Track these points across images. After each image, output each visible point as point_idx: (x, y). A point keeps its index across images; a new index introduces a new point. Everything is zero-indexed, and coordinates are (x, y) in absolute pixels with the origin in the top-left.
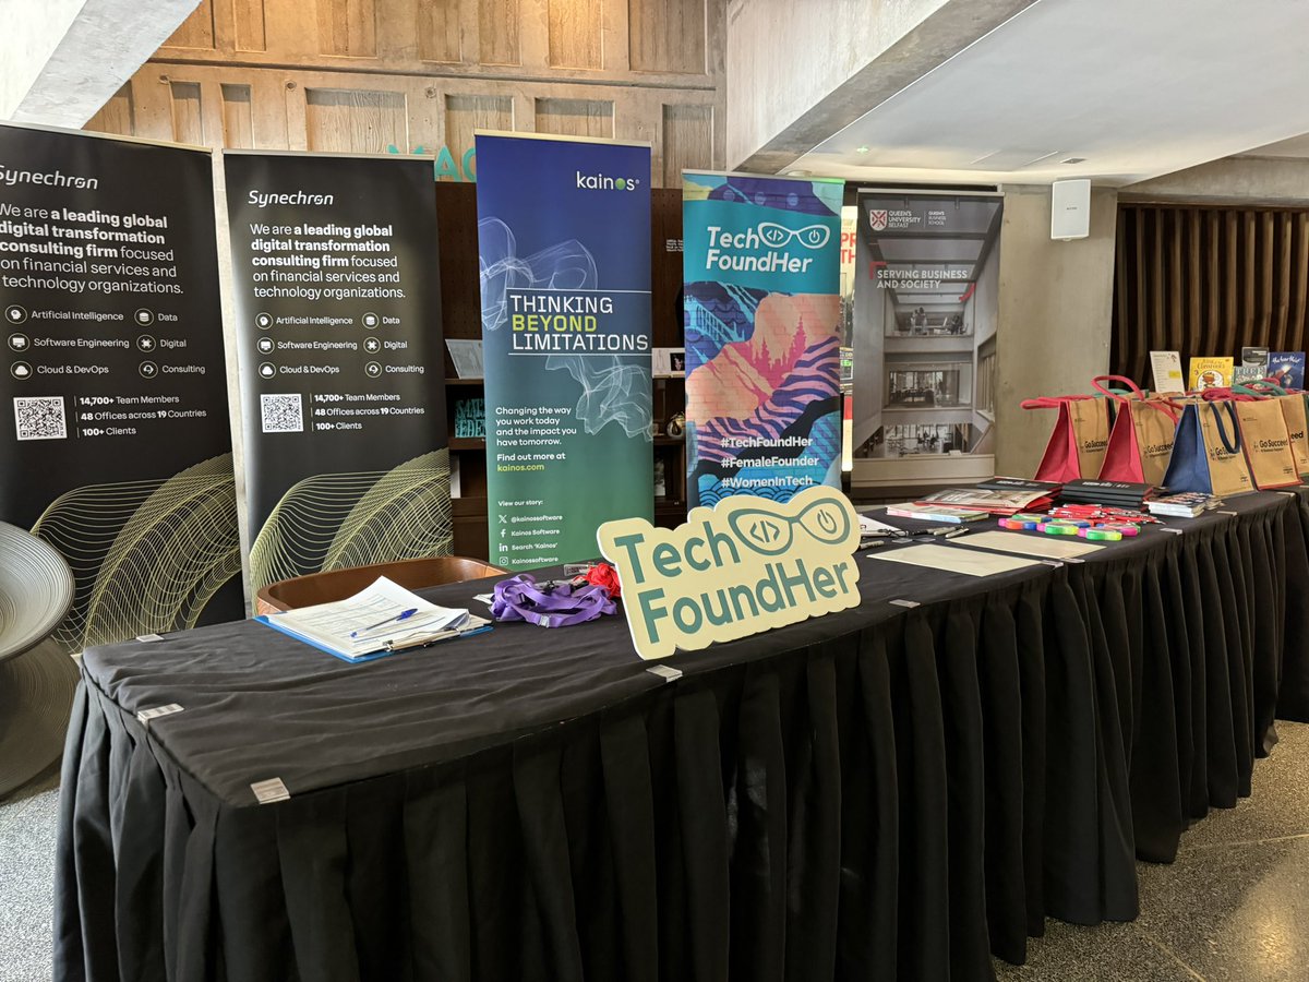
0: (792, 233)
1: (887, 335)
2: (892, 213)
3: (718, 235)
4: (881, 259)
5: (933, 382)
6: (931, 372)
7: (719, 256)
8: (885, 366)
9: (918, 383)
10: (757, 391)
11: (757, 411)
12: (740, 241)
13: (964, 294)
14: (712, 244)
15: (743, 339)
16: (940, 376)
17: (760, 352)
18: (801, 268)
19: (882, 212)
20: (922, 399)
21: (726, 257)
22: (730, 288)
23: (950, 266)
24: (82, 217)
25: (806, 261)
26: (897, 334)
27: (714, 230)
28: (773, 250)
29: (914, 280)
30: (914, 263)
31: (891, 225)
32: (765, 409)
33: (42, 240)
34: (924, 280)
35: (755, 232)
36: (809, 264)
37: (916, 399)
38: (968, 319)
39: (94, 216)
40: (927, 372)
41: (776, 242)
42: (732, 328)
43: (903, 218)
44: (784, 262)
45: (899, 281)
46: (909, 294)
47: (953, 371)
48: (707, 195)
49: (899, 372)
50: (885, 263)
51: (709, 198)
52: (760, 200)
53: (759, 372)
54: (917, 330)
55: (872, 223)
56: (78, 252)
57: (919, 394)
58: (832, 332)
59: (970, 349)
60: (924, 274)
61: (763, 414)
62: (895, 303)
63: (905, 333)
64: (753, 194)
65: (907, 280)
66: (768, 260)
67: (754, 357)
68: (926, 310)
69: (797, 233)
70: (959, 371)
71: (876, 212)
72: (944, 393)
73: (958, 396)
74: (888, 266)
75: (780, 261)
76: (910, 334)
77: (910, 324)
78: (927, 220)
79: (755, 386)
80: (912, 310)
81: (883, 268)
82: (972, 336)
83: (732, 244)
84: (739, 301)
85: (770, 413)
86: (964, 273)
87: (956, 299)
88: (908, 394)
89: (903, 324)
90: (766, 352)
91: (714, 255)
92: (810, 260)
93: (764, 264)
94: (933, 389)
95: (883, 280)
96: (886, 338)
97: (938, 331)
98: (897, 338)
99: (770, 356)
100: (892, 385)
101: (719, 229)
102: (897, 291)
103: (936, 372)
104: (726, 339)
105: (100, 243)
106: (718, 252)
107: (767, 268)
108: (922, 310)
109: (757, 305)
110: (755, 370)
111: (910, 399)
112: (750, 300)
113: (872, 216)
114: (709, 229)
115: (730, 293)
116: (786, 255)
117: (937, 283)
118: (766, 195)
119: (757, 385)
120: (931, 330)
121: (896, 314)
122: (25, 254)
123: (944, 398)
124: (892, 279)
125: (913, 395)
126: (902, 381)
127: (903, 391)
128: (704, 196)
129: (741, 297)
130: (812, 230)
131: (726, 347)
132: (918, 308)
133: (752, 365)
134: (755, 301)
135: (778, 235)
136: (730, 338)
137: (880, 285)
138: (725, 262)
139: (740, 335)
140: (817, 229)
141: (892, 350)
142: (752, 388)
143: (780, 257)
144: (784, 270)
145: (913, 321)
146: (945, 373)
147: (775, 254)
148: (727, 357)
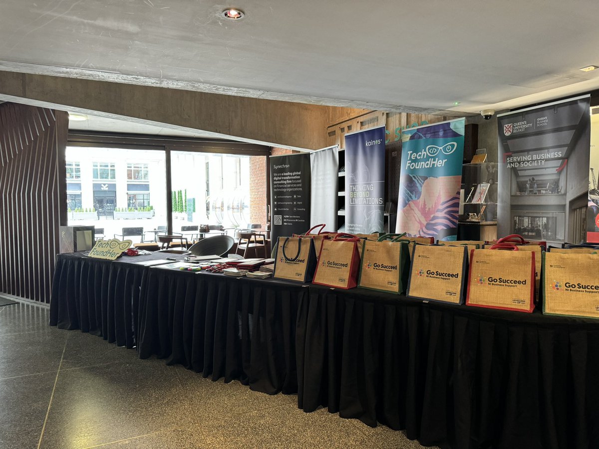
0: (440, 148)
1: (512, 194)
2: (515, 124)
3: (411, 154)
4: (509, 151)
5: (541, 224)
6: (540, 217)
7: (411, 163)
8: (511, 212)
9: (532, 224)
10: (420, 223)
11: (419, 231)
12: (420, 155)
13: (560, 167)
14: (409, 159)
15: (417, 199)
16: (545, 220)
17: (423, 204)
18: (442, 165)
19: (510, 125)
20: (534, 234)
21: (414, 164)
22: (414, 176)
23: (550, 150)
24: (287, 174)
25: (444, 161)
26: (518, 194)
27: (410, 152)
28: (432, 157)
29: (528, 161)
30: (528, 151)
31: (515, 131)
32: (423, 231)
33: (280, 180)
34: (534, 161)
35: (425, 151)
36: (446, 162)
37: (530, 234)
38: (562, 184)
39: (288, 174)
40: (537, 217)
41: (433, 154)
42: (413, 194)
43: (522, 126)
44: (436, 162)
45: (519, 163)
46: (525, 170)
47: (553, 217)
48: (409, 138)
49: (519, 216)
50: (511, 153)
51: (410, 139)
52: (428, 136)
53: (422, 214)
54: (530, 191)
55: (505, 132)
56: (285, 182)
57: (532, 230)
58: (454, 195)
59: (564, 203)
60: (535, 157)
61: (421, 233)
62: (517, 175)
63: (523, 193)
64: (426, 134)
65: (524, 162)
66: (429, 162)
67: (420, 207)
68: (536, 178)
69: (441, 148)
70: (556, 218)
71: (506, 125)
72: (547, 231)
73: (556, 235)
74: (513, 155)
75: (434, 162)
76: (526, 194)
77: (526, 188)
78: (536, 124)
79: (419, 220)
80: (527, 179)
81: (510, 156)
82: (565, 194)
83: (416, 157)
84: (417, 182)
85: (424, 233)
86: (559, 154)
87: (554, 171)
88: (525, 230)
89: (521, 187)
90: (425, 205)
91: (409, 163)
92: (446, 160)
93: (427, 165)
94: (541, 228)
95: (510, 163)
96: (511, 196)
97: (544, 192)
98: (519, 196)
99: (426, 207)
100: (515, 223)
101: (411, 152)
102: (518, 169)
103: (542, 217)
104: (410, 199)
105: (289, 180)
106: (410, 162)
107: (428, 166)
108: (533, 179)
109: (423, 184)
110: (420, 213)
111: (526, 233)
112: (421, 181)
113: (505, 128)
114: (409, 152)
115: (414, 179)
116: (437, 159)
117: (543, 162)
118: (431, 133)
119: (421, 219)
120: (540, 191)
121: (517, 182)
122: (277, 184)
123: (547, 234)
124: (515, 162)
125: (528, 231)
126: (521, 222)
127: (522, 228)
128: (408, 139)
129: (418, 180)
130: (448, 145)
131: (410, 202)
132: (531, 178)
133: (419, 210)
134: (423, 182)
135: (434, 150)
136: (412, 199)
137: (509, 166)
138: (412, 166)
139: (416, 197)
140: (450, 145)
141: (514, 203)
142: (418, 221)
143: (434, 160)
144: (435, 166)
145: (528, 186)
146: (548, 218)
147: (432, 159)
148: (410, 206)
